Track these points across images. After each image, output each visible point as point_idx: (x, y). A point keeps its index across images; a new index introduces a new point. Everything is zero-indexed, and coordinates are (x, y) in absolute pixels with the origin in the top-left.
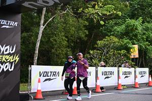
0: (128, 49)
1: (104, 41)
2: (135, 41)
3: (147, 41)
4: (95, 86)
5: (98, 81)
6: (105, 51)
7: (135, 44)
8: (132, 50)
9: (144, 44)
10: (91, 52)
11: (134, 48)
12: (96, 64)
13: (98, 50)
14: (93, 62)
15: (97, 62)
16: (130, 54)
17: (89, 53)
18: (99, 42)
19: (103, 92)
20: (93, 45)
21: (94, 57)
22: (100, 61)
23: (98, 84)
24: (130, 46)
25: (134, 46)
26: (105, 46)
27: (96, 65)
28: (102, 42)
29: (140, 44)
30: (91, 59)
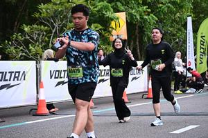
0: (105, 23)
1: (55, 4)
2: (119, 4)
3: (145, 3)
4: (34, 102)
5: (41, 90)
6: (56, 25)
7: (119, 11)
8: (113, 24)
9: (139, 11)
10: (26, 29)
11: (118, 19)
12: (36, 54)
13: (41, 24)
14: (30, 51)
15: (40, 51)
16: (110, 32)
17: (22, 32)
18: (42, 6)
19: (53, 113)
20: (30, 14)
21: (32, 39)
22: (45, 48)
23: (42, 97)
24: (109, 14)
25: (118, 15)
26: (56, 15)
27: (37, 58)
28: (50, 6)
29: (131, 11)
30: (27, 43)
